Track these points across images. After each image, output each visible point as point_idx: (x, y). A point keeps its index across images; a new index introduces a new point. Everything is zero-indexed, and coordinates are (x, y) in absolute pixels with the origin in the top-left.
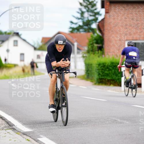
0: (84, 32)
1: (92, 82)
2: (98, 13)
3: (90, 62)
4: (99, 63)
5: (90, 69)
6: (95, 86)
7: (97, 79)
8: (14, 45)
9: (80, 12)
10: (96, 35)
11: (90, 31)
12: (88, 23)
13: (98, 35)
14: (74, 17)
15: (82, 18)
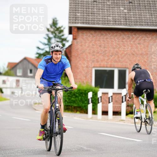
9: (47, 38)
14: (41, 42)
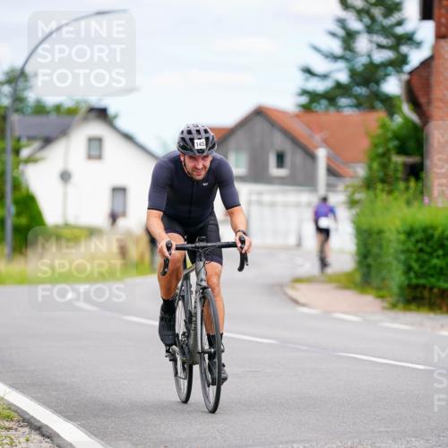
0: (355, 109)
1: (382, 297)
2: (409, 39)
3: (377, 221)
4: (407, 228)
5: (375, 250)
6: (392, 314)
7: (401, 288)
8: (90, 157)
9: (341, 32)
10: (398, 119)
11: (378, 105)
12: (369, 76)
13: (406, 119)
14: (317, 50)
15: (348, 54)
